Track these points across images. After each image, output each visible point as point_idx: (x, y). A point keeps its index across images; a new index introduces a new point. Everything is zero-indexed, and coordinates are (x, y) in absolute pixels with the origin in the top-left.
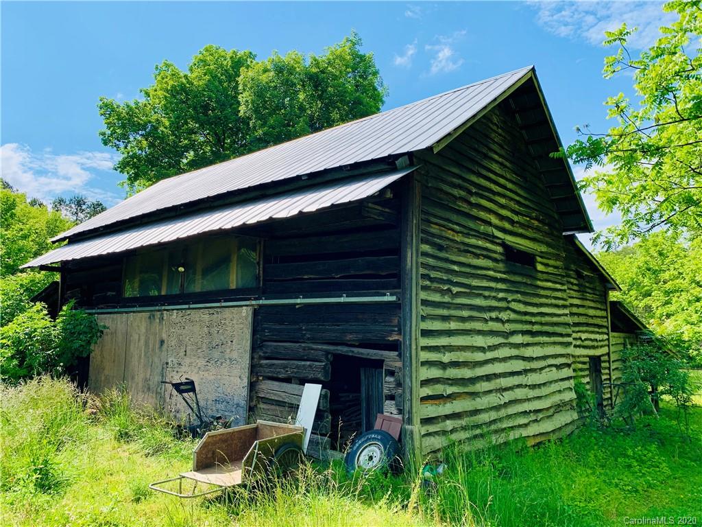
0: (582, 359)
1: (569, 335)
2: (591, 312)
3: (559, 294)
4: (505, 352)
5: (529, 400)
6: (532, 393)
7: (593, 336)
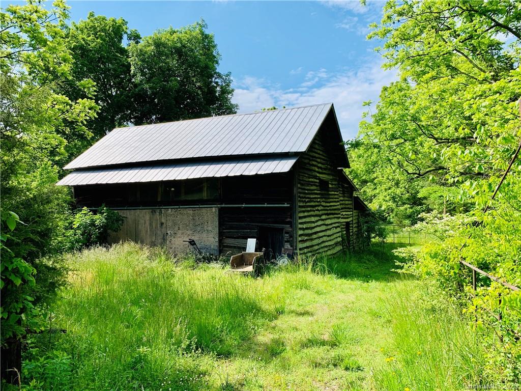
0: (343, 224)
1: (339, 214)
2: (347, 202)
3: (336, 196)
4: (320, 223)
5: (327, 241)
6: (328, 239)
7: (347, 213)
